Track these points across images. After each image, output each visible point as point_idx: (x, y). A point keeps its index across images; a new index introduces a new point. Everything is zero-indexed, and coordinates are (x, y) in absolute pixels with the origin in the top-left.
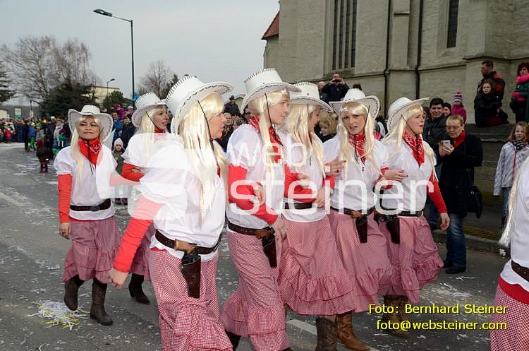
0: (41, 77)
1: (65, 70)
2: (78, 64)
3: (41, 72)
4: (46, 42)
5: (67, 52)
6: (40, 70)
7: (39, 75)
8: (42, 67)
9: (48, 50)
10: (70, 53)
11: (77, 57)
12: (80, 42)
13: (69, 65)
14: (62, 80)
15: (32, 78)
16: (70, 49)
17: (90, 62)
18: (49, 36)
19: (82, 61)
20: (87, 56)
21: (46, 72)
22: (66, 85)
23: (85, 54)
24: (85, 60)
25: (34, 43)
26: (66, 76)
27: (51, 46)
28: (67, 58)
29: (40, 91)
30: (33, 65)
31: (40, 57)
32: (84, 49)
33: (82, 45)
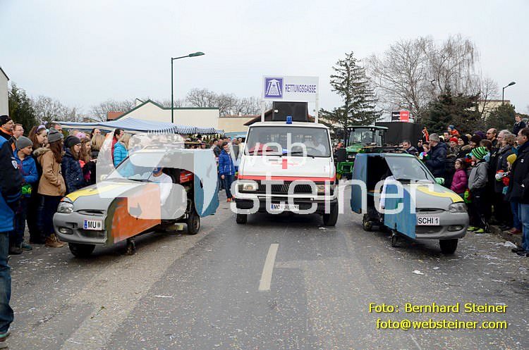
0: (412, 90)
1: (442, 79)
2: (460, 69)
3: (413, 83)
4: (421, 45)
5: (446, 55)
6: (412, 82)
7: (409, 89)
8: (415, 78)
9: (423, 55)
10: (450, 56)
11: (459, 61)
12: (464, 39)
13: (448, 71)
14: (438, 92)
15: (402, 93)
16: (450, 50)
17: (476, 64)
18: (424, 37)
19: (465, 64)
20: (472, 57)
21: (419, 83)
22: (444, 96)
23: (470, 55)
24: (470, 62)
25: (407, 49)
26: (443, 86)
27: (427, 50)
28: (446, 62)
29: (411, 108)
30: (403, 76)
31: (412, 65)
32: (469, 48)
33: (467, 43)
